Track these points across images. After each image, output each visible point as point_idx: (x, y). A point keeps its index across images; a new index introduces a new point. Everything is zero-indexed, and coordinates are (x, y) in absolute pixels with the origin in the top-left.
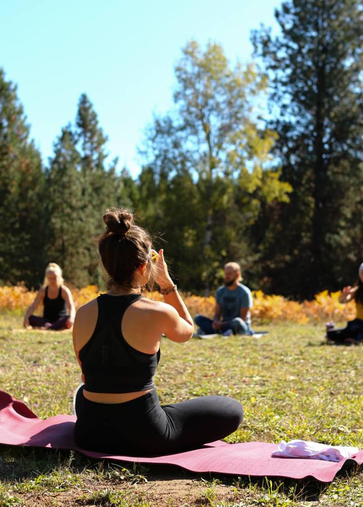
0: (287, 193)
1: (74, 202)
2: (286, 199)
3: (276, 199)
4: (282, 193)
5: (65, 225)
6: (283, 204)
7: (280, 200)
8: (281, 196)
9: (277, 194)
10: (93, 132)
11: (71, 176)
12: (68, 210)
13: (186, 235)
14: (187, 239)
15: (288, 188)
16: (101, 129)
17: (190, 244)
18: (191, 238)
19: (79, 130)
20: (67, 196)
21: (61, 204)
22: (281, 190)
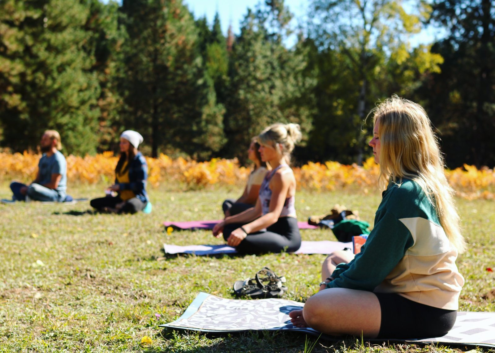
0: (438, 65)
1: (258, 75)
2: (437, 70)
3: (427, 70)
4: (433, 64)
5: (249, 96)
6: (435, 74)
7: (431, 71)
8: (432, 67)
9: (427, 65)
10: (280, 9)
11: (254, 52)
12: (253, 83)
13: (335, 104)
14: (336, 108)
15: (439, 59)
16: (288, 7)
17: (339, 113)
18: (340, 107)
19: (268, 8)
20: (252, 69)
21: (246, 77)
22: (431, 62)
